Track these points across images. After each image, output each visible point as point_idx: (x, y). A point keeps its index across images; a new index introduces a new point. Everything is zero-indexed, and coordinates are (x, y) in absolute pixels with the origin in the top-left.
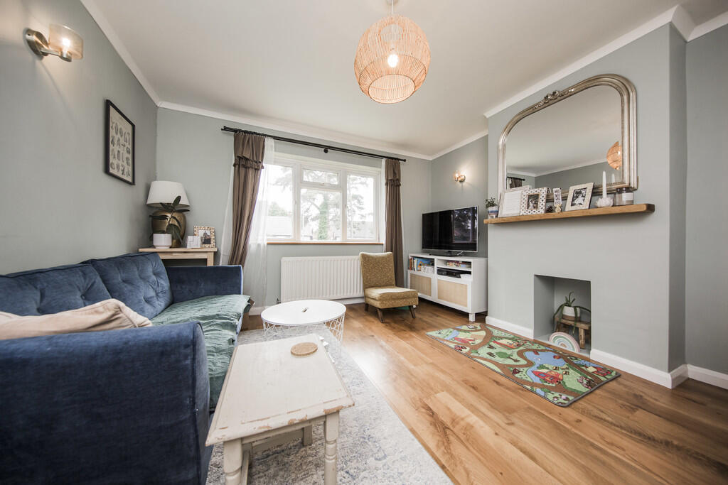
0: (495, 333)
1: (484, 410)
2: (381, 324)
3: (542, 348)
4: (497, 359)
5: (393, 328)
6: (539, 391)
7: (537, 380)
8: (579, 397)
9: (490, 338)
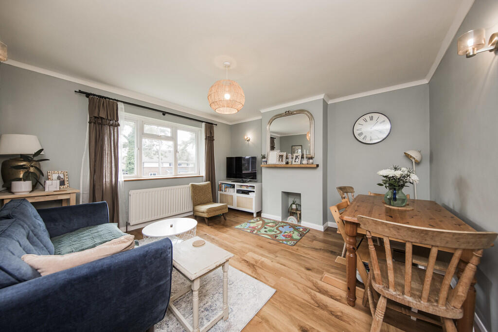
0: (266, 221)
1: (267, 255)
2: (208, 227)
3: (285, 224)
4: (269, 233)
5: (216, 228)
6: (285, 242)
7: (284, 238)
8: (298, 241)
9: (264, 224)
